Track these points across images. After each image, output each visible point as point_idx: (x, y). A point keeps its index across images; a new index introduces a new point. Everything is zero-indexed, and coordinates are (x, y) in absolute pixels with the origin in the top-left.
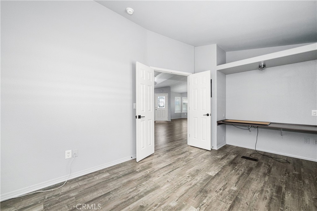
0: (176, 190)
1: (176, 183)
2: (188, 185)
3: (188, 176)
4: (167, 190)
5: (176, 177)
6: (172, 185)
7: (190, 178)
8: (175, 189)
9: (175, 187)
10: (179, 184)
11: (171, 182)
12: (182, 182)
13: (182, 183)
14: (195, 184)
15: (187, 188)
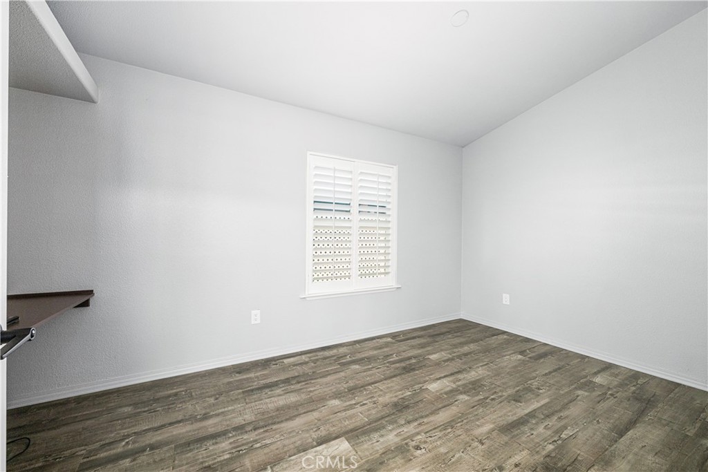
0: (459, 418)
1: (458, 432)
2: (428, 423)
3: (419, 452)
4: (478, 419)
5: (457, 456)
6: (467, 431)
7: (414, 443)
8: (460, 420)
9: (459, 424)
10: (450, 430)
11: (473, 440)
12: (440, 434)
13: (440, 431)
14: (409, 422)
15: (431, 418)
